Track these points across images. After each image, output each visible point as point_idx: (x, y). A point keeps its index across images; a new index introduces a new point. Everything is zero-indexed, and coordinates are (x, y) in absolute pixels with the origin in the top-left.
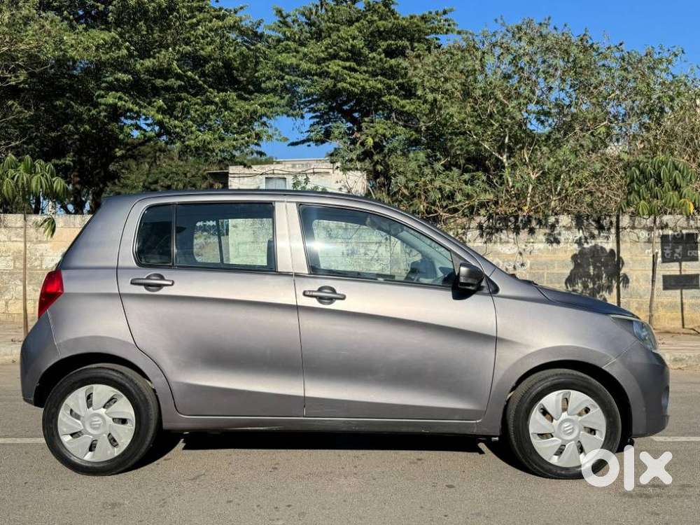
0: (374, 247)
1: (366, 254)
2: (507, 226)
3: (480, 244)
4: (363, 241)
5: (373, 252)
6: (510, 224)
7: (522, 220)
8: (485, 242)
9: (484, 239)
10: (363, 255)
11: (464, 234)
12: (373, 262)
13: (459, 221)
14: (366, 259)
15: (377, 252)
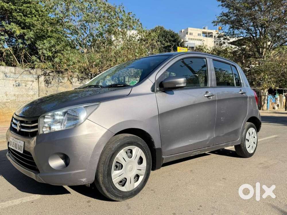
0: (31, 83)
1: (26, 86)
2: (88, 77)
3: (78, 84)
4: (24, 80)
5: (30, 85)
6: (89, 76)
7: (93, 75)
8: (80, 84)
9: (79, 82)
10: (24, 86)
11: (71, 79)
12: (29, 90)
13: (69, 74)
14: (26, 89)
15: (32, 85)
